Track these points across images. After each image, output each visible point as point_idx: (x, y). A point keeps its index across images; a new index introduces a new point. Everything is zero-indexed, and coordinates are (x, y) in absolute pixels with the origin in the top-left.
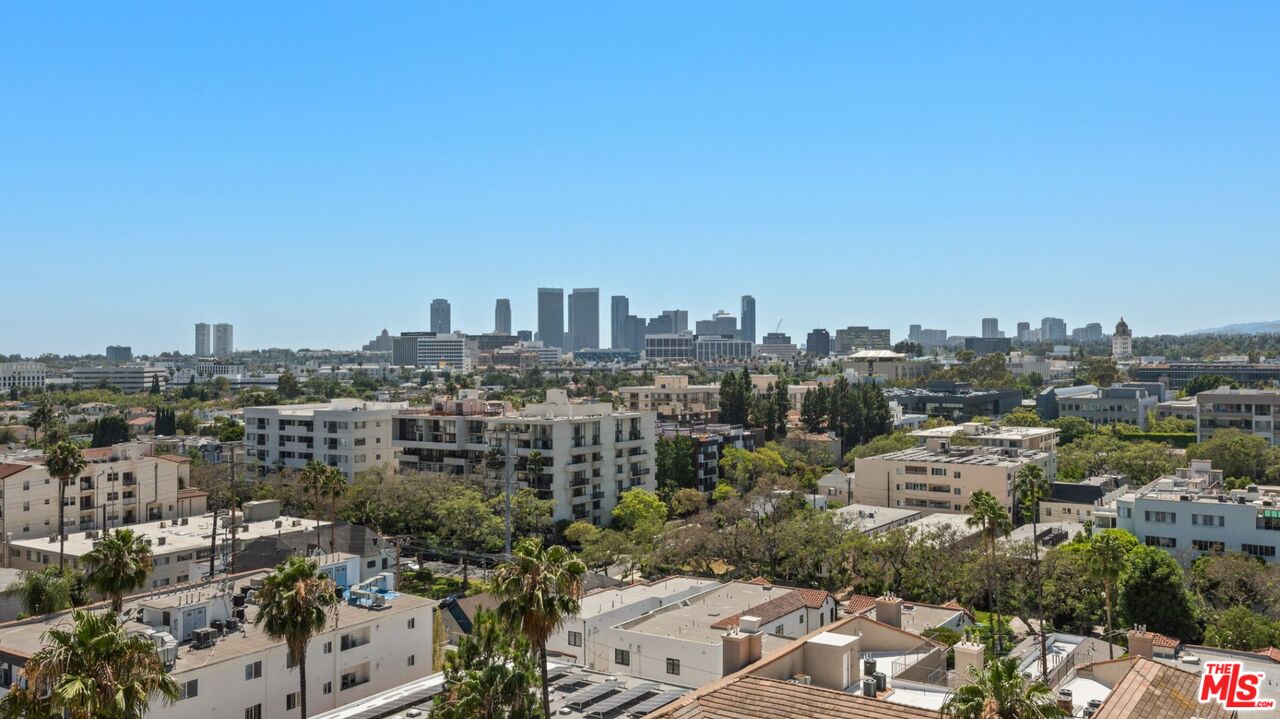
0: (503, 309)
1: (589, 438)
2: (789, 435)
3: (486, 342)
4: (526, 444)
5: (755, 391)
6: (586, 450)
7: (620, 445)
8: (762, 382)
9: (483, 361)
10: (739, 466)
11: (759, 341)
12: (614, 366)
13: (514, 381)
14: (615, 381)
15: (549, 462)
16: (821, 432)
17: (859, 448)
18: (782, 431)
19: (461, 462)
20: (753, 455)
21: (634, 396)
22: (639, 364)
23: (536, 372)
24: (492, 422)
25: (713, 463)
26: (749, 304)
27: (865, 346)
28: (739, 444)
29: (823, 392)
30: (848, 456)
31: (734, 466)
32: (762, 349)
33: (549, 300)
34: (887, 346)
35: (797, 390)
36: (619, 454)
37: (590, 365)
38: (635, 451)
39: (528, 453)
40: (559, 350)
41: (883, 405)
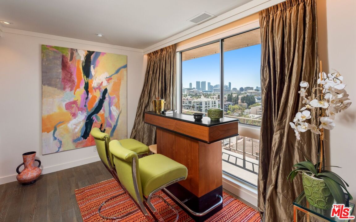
0: (191, 84)
1: (208, 104)
2: (239, 103)
3: (188, 89)
4: (198, 105)
5: (233, 97)
6: (208, 106)
7: (213, 105)
8: (234, 96)
9: (188, 92)
10: (231, 108)
11: (232, 89)
12: (209, 93)
13: (193, 95)
14: (209, 95)
15: (202, 107)
16: (244, 103)
17: (251, 106)
18: (238, 103)
19: (188, 107)
20: (234, 106)
21: (213, 97)
22: (213, 93)
23: (196, 94)
24: (192, 101)
25: (227, 108)
26: (230, 84)
27: (249, 90)
28: (231, 105)
29: (244, 97)
30: (249, 107)
31: (230, 108)
32: (232, 90)
33: (198, 83)
34: (253, 90)
35: (240, 97)
36: (212, 106)
37: (205, 93)
38: (215, 106)
39: (199, 106)
40: (200, 90)
41: (254, 99)
